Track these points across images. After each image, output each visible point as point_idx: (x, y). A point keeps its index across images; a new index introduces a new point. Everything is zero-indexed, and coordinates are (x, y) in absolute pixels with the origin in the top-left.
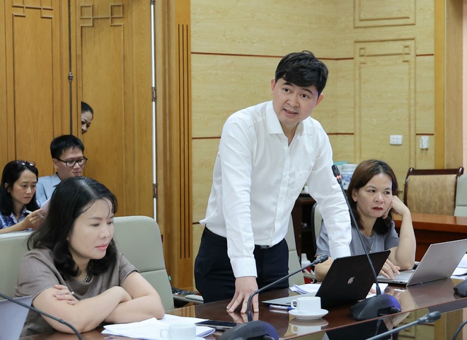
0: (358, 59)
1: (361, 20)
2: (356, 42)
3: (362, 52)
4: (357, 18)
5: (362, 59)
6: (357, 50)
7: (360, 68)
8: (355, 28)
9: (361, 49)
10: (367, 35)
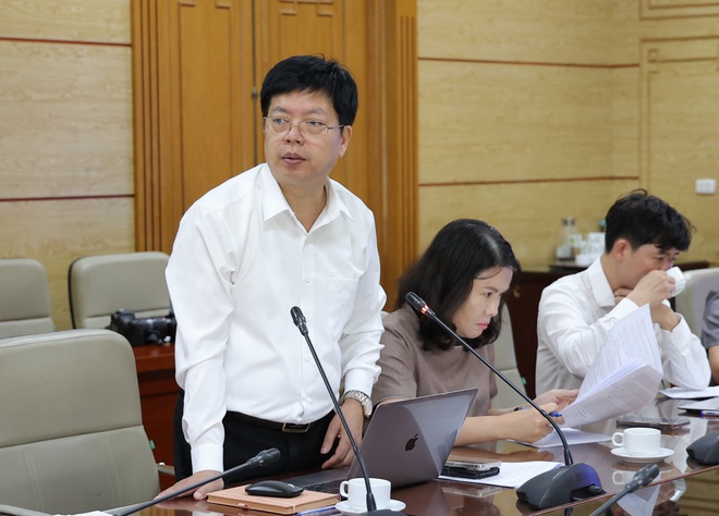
0: (647, 67)
1: (652, 8)
2: (644, 41)
3: (653, 55)
4: (645, 4)
5: (653, 67)
6: (645, 54)
7: (649, 80)
8: (643, 19)
9: (651, 51)
10: (661, 30)
